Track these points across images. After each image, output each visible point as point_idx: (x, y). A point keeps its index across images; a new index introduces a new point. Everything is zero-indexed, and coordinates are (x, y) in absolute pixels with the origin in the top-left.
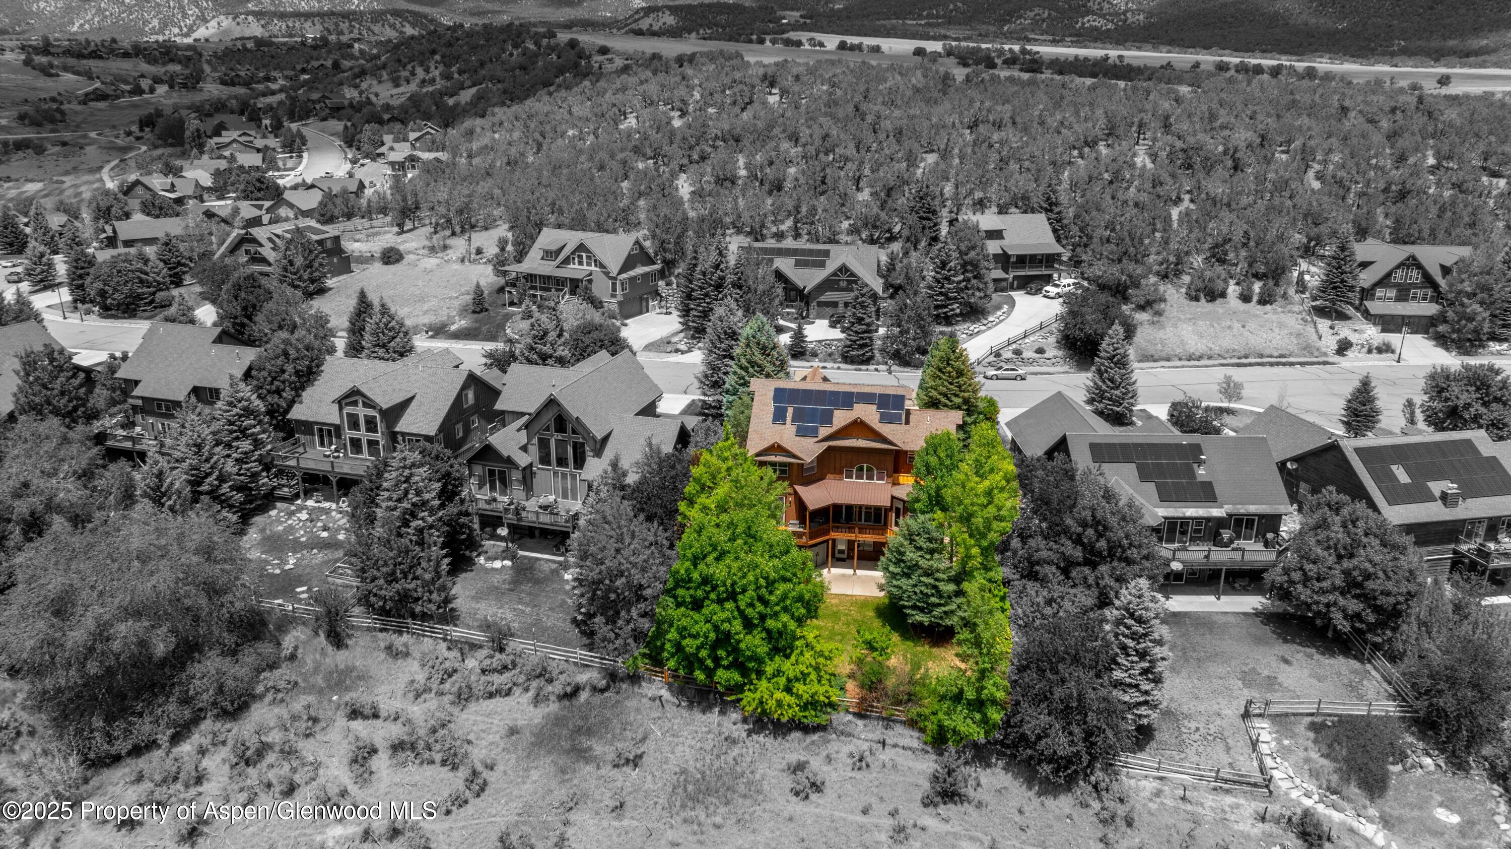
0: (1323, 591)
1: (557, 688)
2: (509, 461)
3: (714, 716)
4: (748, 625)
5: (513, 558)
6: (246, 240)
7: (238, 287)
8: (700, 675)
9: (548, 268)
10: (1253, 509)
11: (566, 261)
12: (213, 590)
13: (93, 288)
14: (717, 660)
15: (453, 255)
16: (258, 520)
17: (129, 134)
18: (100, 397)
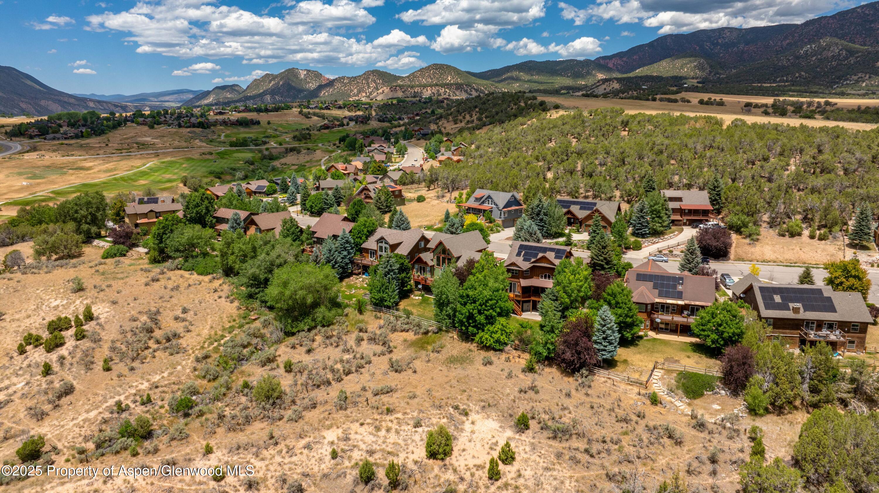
0: (704, 330)
1: (422, 331)
2: (426, 263)
3: (469, 344)
4: (480, 313)
5: (423, 296)
6: (366, 189)
7: (355, 204)
8: (464, 328)
9: (476, 205)
10: (697, 303)
11: (483, 202)
12: (326, 289)
13: (308, 204)
14: (469, 324)
15: (446, 199)
16: (346, 280)
17: (334, 145)
18: (304, 237)
